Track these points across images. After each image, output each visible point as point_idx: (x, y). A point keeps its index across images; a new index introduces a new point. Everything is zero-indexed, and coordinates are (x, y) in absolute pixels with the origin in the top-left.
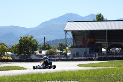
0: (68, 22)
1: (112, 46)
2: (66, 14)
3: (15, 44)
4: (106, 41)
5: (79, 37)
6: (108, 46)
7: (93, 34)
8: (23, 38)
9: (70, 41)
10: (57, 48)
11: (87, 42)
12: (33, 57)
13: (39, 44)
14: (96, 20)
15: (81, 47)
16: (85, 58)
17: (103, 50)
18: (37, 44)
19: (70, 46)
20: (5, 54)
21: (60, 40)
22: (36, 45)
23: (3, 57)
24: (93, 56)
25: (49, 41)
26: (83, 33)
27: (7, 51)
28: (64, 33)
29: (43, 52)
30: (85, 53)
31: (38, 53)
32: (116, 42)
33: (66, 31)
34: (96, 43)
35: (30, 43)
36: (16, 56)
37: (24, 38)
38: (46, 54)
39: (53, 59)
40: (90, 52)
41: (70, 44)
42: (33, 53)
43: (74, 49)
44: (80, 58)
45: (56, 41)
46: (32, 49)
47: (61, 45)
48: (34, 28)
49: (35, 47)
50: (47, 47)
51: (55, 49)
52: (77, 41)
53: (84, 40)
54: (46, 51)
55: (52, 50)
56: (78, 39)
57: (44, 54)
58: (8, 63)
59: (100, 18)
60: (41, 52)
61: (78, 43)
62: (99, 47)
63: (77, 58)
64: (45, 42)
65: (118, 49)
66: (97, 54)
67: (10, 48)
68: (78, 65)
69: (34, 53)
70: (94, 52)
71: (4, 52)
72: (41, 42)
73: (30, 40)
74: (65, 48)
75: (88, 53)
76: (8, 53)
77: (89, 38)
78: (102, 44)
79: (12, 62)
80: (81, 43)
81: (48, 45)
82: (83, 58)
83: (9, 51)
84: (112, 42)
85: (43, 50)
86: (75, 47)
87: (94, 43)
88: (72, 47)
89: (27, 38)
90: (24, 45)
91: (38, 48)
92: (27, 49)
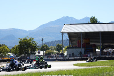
0: (65, 24)
1: (106, 47)
2: (62, 18)
3: (16, 45)
4: (100, 42)
5: (75, 38)
6: (102, 46)
7: (87, 35)
8: (22, 39)
9: (66, 42)
10: (55, 49)
11: (82, 43)
12: (32, 57)
13: (37, 45)
14: (91, 23)
15: (76, 47)
16: (80, 58)
17: (97, 50)
18: (36, 45)
19: (66, 47)
20: (7, 55)
21: (57, 41)
22: (35, 47)
23: (4, 57)
24: (88, 56)
25: (47, 42)
26: (78, 35)
27: (8, 52)
28: (61, 35)
29: (42, 53)
30: (81, 53)
31: (37, 54)
32: (110, 43)
33: (63, 33)
34: (90, 44)
36: (17, 56)
37: (24, 40)
38: (44, 54)
39: (51, 59)
40: (85, 52)
41: (67, 45)
42: (33, 53)
43: (70, 49)
44: (76, 58)
45: (53, 42)
46: (32, 50)
47: (58, 46)
48: (33, 30)
49: (34, 48)
50: (45, 48)
51: (53, 50)
52: (73, 43)
53: (80, 41)
54: (44, 52)
55: (50, 51)
56: (74, 41)
59: (94, 21)
60: (39, 53)
61: (74, 44)
62: (93, 48)
63: (73, 58)
64: (43, 43)
65: (111, 49)
66: (91, 54)
67: (11, 48)
68: (74, 65)
70: (89, 52)
71: (5, 53)
72: (39, 44)
73: (29, 41)
74: (62, 49)
75: (83, 53)
76: (9, 53)
77: (84, 39)
78: (96, 45)
80: (77, 44)
81: (46, 46)
82: (78, 58)
83: (10, 52)
84: (105, 43)
85: (41, 51)
86: (71, 48)
87: (89, 44)
88: (68, 48)
89: (26, 39)
90: (24, 46)
91: (37, 49)
92: (26, 50)
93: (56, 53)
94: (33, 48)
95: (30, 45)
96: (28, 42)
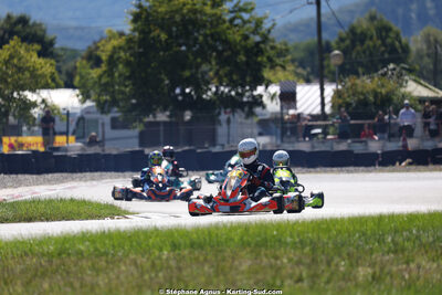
18: (265, 39)
22: (257, 50)
29: (310, 99)
31: (273, 107)
35: (212, 35)
38: (328, 109)
42: (234, 104)
46: (228, 75)
54: (330, 89)
57: (317, 111)
58: (49, 182)
60: (288, 97)
69: (241, 105)
73: (208, 9)
79: (73, 171)
90: (167, 46)
91: (272, 67)
92: (187, 73)
93: (422, 100)
94: (242, 58)
95: (216, 37)
96: (202, 12)
